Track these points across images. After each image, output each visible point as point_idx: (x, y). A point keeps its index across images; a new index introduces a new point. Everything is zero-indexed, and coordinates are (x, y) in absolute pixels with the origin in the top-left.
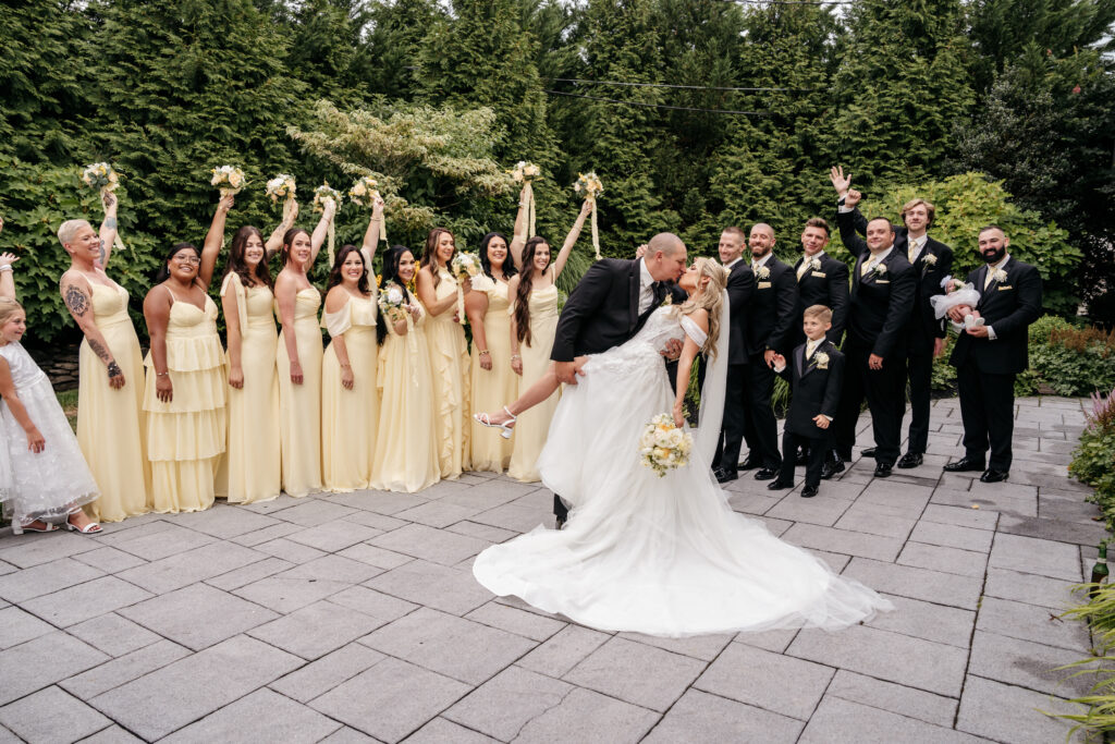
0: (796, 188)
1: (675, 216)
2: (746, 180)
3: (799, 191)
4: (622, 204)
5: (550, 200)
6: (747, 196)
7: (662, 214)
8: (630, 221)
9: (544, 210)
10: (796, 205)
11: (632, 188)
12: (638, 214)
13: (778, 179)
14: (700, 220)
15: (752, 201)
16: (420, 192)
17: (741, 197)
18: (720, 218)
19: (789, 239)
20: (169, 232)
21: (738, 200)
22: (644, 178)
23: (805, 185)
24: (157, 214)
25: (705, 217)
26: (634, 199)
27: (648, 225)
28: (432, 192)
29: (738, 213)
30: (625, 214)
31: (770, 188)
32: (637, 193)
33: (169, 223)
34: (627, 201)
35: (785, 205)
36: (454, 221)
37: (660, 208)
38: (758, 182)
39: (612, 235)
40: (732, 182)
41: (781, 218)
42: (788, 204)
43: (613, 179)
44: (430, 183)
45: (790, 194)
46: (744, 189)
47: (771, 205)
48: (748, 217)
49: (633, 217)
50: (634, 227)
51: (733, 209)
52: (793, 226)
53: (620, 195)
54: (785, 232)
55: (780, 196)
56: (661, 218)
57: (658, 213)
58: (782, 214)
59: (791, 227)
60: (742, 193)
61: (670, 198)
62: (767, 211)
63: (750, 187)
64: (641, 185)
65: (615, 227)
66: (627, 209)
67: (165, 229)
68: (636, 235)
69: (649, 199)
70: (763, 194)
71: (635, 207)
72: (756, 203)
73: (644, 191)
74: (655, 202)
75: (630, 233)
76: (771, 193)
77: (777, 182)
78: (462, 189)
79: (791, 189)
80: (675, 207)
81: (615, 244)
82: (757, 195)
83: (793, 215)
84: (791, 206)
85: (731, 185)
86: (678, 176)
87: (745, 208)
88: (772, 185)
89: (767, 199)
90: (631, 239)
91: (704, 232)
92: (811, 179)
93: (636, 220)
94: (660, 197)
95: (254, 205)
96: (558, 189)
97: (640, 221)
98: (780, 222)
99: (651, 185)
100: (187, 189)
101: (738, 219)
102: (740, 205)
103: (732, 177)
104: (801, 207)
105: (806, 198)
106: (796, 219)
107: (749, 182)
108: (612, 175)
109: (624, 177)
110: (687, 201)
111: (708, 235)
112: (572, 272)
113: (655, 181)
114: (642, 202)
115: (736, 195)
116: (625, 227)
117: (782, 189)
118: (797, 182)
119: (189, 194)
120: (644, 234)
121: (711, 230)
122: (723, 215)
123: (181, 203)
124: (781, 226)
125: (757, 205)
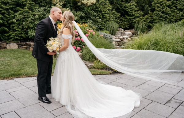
0: (176, 5)
1: (142, 13)
2: (162, 3)
3: (177, 5)
4: (128, 9)
5: (107, 8)
6: (162, 7)
7: (138, 12)
8: (130, 14)
9: (105, 11)
10: (176, 9)
11: (131, 6)
12: (132, 12)
13: (171, 2)
14: (148, 14)
15: (163, 8)
16: (69, 5)
17: (160, 7)
18: (154, 13)
19: (173, 19)
20: (6, 14)
21: (159, 8)
22: (134, 3)
23: (179, 4)
24: (2, 9)
25: (150, 13)
26: (131, 8)
27: (134, 15)
28: (72, 5)
29: (159, 12)
30: (128, 12)
31: (168, 5)
32: (131, 7)
33: (5, 12)
34: (129, 9)
35: (172, 9)
36: (76, 12)
37: (138, 11)
38: (165, 3)
39: (125, 18)
40: (158, 3)
41: (171, 13)
42: (173, 9)
43: (126, 3)
44: (71, 3)
45: (174, 6)
46: (161, 5)
47: (168, 9)
48: (161, 13)
49: (130, 13)
50: (130, 16)
51: (157, 11)
52: (174, 15)
53: (127, 7)
54: (172, 17)
55: (171, 7)
56: (138, 13)
57: (137, 12)
58: (171, 12)
59: (173, 15)
60: (160, 6)
61: (141, 8)
62: (167, 11)
63: (162, 5)
64: (133, 5)
65: (126, 16)
66: (129, 11)
67: (4, 13)
68: (131, 18)
69: (135, 8)
70: (166, 6)
71: (131, 10)
72: (164, 9)
73: (134, 6)
74: (137, 9)
75: (129, 17)
76: (169, 6)
77: (171, 3)
78: (79, 4)
79: (175, 5)
80: (142, 11)
81: (125, 20)
82: (164, 7)
83: (175, 12)
84: (174, 9)
85: (157, 4)
86: (144, 2)
87: (161, 10)
88: (169, 4)
89: (167, 8)
90: (130, 19)
91: (149, 17)
92: (181, 2)
93: (131, 14)
94: (138, 8)
95: (26, 7)
96: (110, 5)
97: (132, 14)
98: (170, 14)
99: (136, 5)
100: (10, 3)
101: (159, 13)
102: (159, 10)
103: (158, 2)
104: (177, 10)
105: (179, 7)
106: (175, 13)
107: (163, 3)
108: (126, 2)
109: (129, 3)
110: (145, 9)
111: (150, 18)
112: (112, 27)
113: (137, 4)
114: (133, 9)
115: (159, 7)
116: (128, 15)
117: (172, 5)
118: (177, 3)
119: (10, 5)
120: (133, 17)
121: (151, 16)
122: (154, 12)
123: (8, 7)
124: (171, 15)
125: (164, 10)
